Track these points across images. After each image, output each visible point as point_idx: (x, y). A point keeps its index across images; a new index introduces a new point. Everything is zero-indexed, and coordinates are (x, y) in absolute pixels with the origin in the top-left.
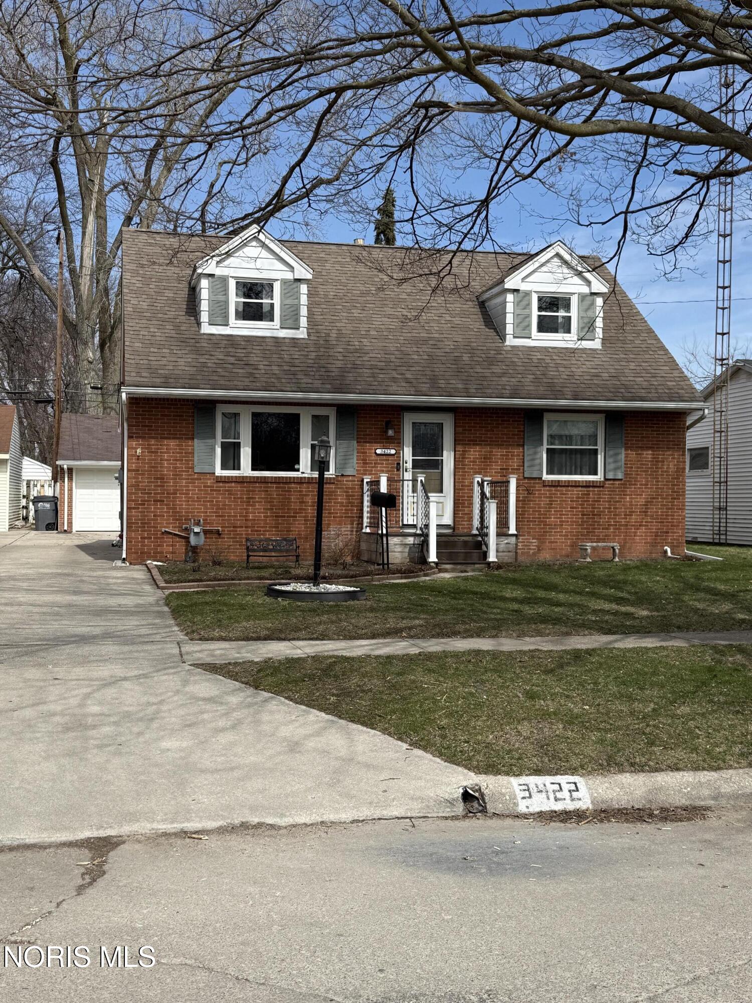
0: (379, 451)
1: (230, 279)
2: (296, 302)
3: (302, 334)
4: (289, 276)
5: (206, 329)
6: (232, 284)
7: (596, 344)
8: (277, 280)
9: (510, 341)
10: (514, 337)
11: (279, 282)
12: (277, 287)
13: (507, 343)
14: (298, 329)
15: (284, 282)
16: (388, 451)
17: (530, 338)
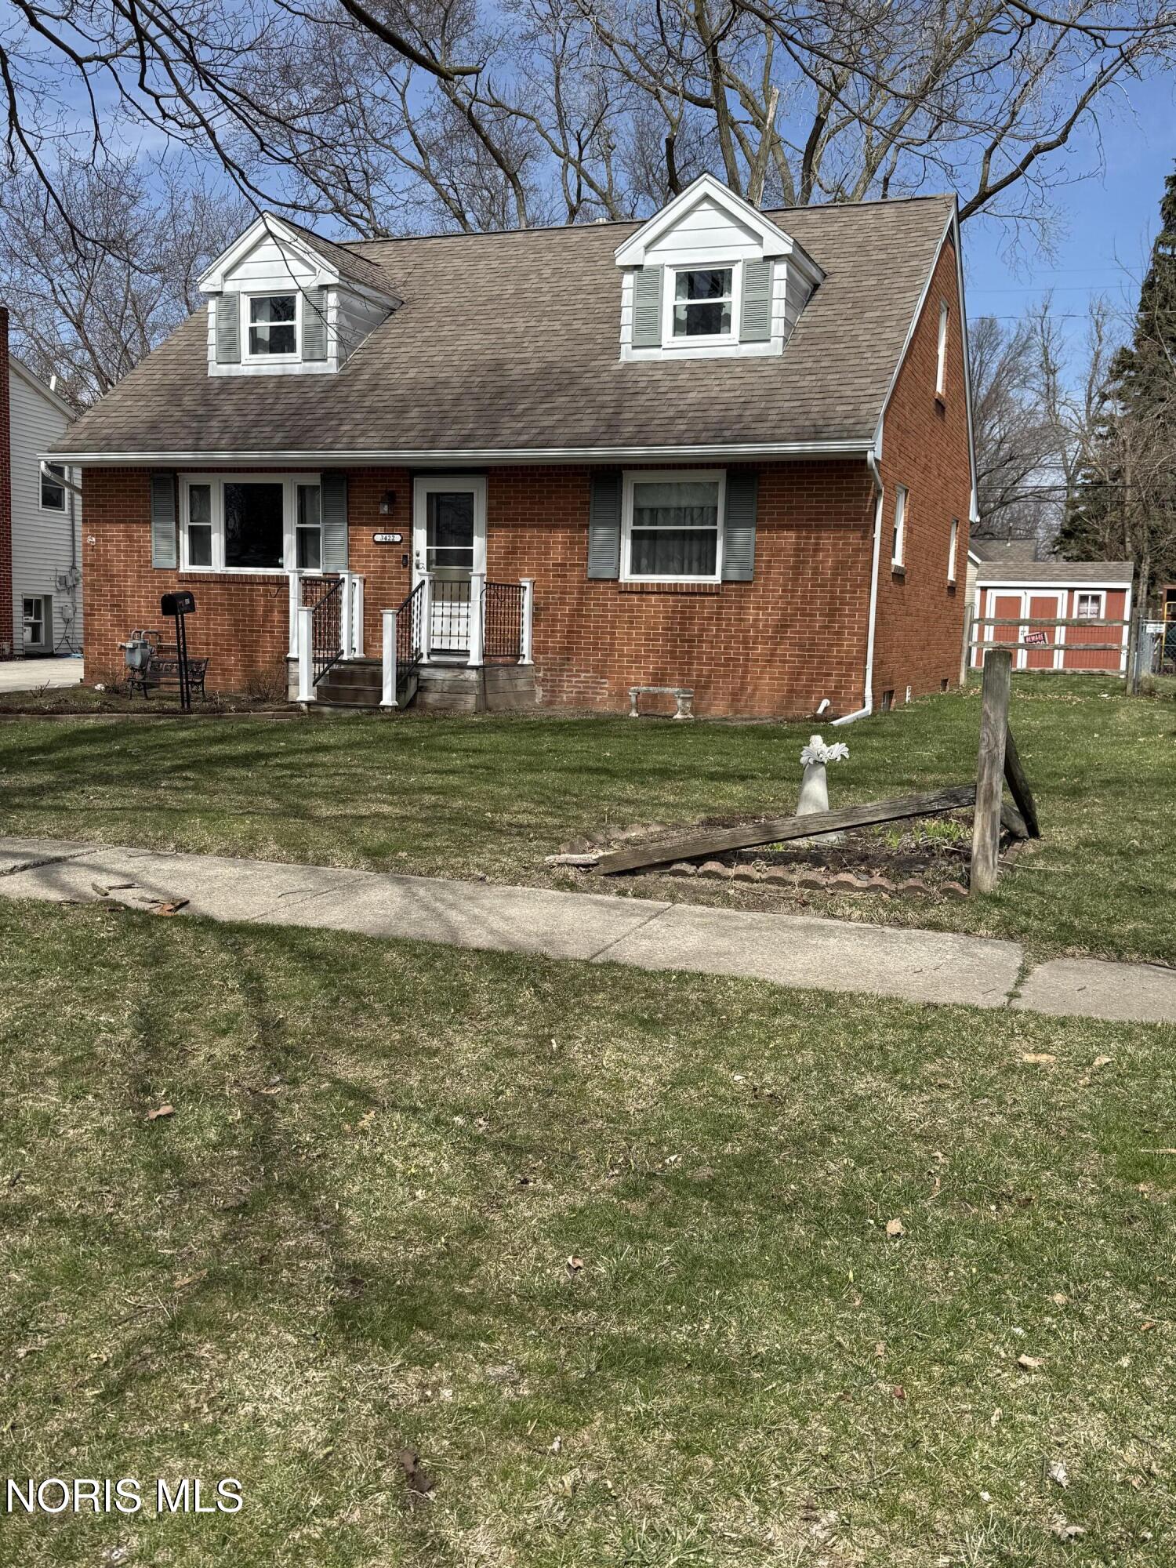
0: (378, 538)
1: (241, 296)
2: (322, 320)
3: (331, 367)
4: (312, 282)
5: (214, 370)
6: (244, 303)
7: (774, 348)
8: (297, 290)
9: (627, 354)
10: (634, 347)
11: (299, 293)
12: (300, 300)
13: (622, 358)
14: (324, 360)
15: (306, 292)
16: (390, 538)
17: (659, 346)
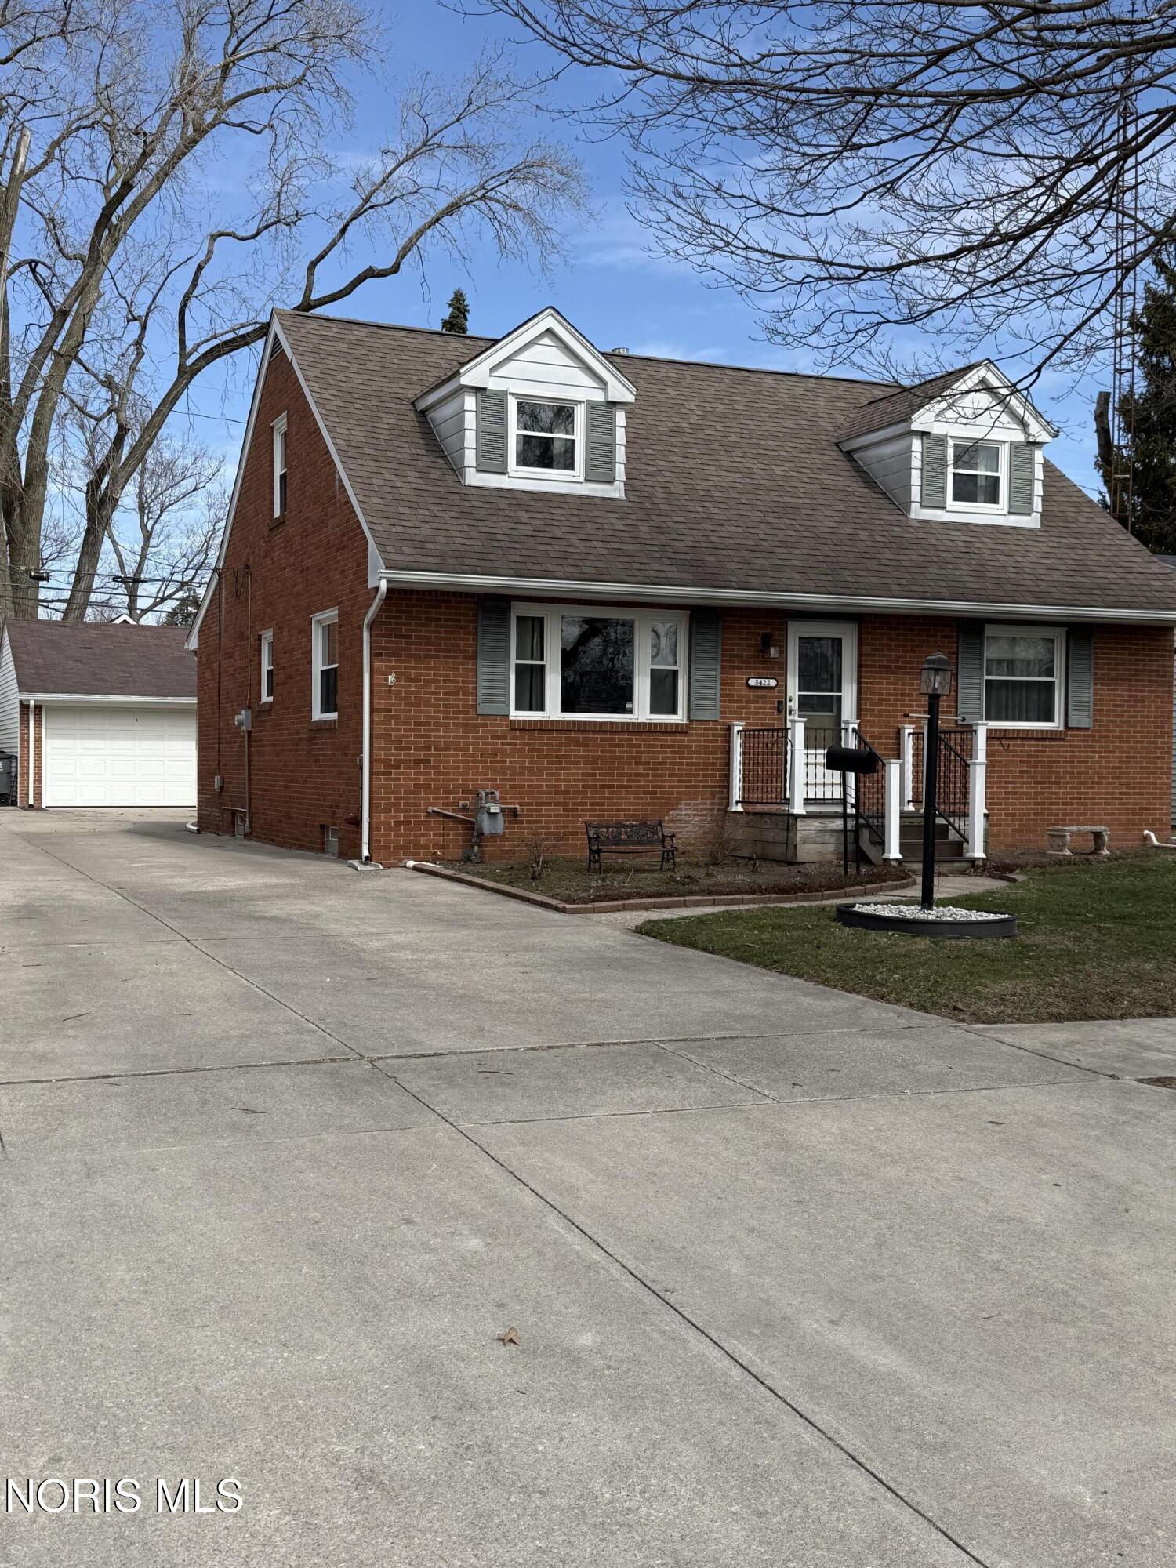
0: (752, 682)
1: (510, 397)
2: (607, 439)
3: (616, 491)
4: (598, 396)
5: (473, 478)
6: (512, 405)
7: (1033, 521)
8: (580, 402)
9: (917, 513)
10: (923, 507)
11: (583, 405)
12: (580, 415)
13: (912, 516)
14: (611, 483)
15: (591, 406)
16: (765, 682)
17: (943, 508)
